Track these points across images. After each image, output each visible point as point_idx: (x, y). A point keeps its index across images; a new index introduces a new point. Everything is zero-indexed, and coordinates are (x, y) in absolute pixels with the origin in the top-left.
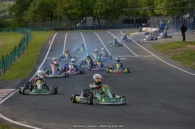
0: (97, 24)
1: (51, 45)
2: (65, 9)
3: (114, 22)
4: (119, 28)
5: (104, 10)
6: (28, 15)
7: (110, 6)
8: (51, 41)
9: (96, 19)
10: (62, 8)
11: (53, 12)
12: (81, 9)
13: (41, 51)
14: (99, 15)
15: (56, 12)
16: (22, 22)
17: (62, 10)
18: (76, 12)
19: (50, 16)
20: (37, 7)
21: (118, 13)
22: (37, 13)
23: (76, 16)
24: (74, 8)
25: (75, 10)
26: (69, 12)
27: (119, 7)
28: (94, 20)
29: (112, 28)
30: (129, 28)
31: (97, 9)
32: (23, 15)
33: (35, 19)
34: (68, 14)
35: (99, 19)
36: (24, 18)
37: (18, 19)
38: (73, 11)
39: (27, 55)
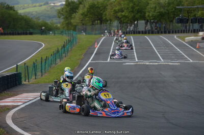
0: (150, 29)
1: (97, 48)
2: (116, 12)
3: (168, 26)
4: (173, 33)
5: (157, 12)
6: (77, 18)
7: (164, 9)
8: (97, 45)
9: (149, 23)
10: (113, 10)
11: (103, 16)
12: (132, 12)
13: (85, 54)
14: (151, 18)
15: (106, 15)
16: (70, 26)
17: (112, 13)
18: (127, 14)
19: (99, 19)
20: (86, 10)
21: (172, 16)
22: (86, 16)
23: (127, 19)
24: (125, 11)
25: (125, 13)
26: (119, 14)
27: (174, 10)
28: (146, 24)
29: (165, 33)
30: (184, 33)
31: (149, 12)
32: (71, 18)
33: (83, 22)
34: (118, 17)
35: (151, 23)
36: (72, 21)
37: (67, 22)
38: (123, 14)
39: (70, 58)
